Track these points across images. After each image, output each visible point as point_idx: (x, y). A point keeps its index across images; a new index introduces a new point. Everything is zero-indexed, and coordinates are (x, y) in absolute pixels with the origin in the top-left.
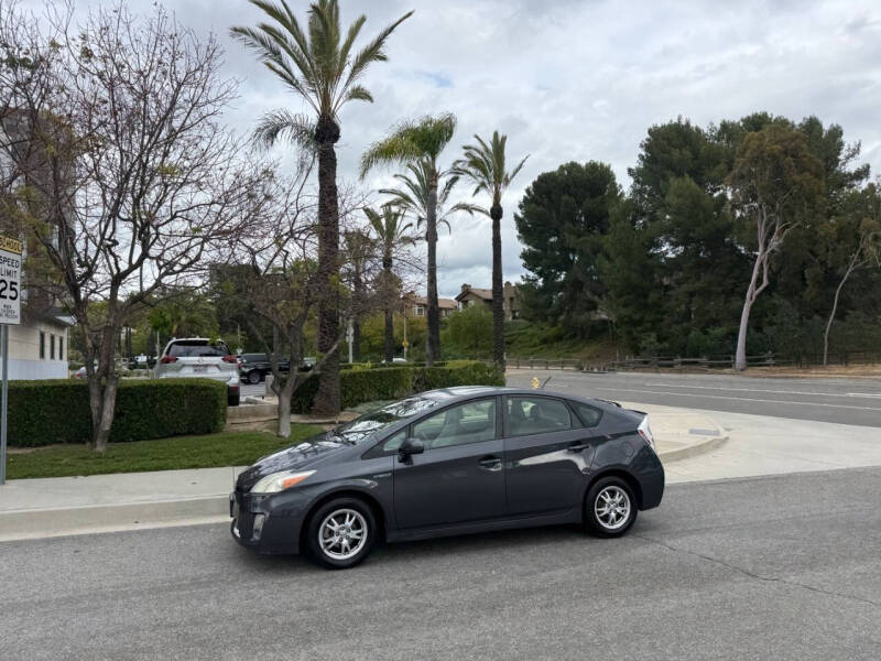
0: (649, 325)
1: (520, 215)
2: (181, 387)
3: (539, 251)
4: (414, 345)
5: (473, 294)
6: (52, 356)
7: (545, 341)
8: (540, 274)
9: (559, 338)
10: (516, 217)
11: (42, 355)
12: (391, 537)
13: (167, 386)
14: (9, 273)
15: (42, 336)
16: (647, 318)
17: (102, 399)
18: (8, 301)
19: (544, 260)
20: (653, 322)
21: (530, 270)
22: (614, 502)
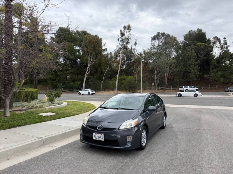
0: (57, 81)
16: (57, 79)
20: (58, 80)
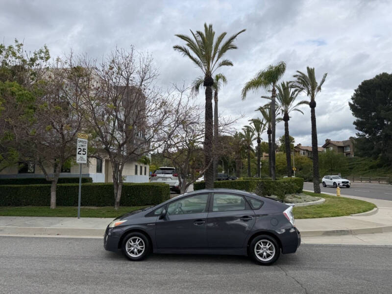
1: (352, 103)
2: (149, 186)
3: (365, 120)
4: (300, 170)
5: (332, 144)
6: (141, 174)
7: (371, 168)
8: (366, 132)
9: (380, 166)
10: (350, 104)
11: (136, 173)
12: (155, 251)
13: (144, 186)
14: (82, 146)
15: (136, 166)
17: (117, 190)
18: (82, 155)
19: (367, 125)
21: (360, 130)
22: (265, 248)
